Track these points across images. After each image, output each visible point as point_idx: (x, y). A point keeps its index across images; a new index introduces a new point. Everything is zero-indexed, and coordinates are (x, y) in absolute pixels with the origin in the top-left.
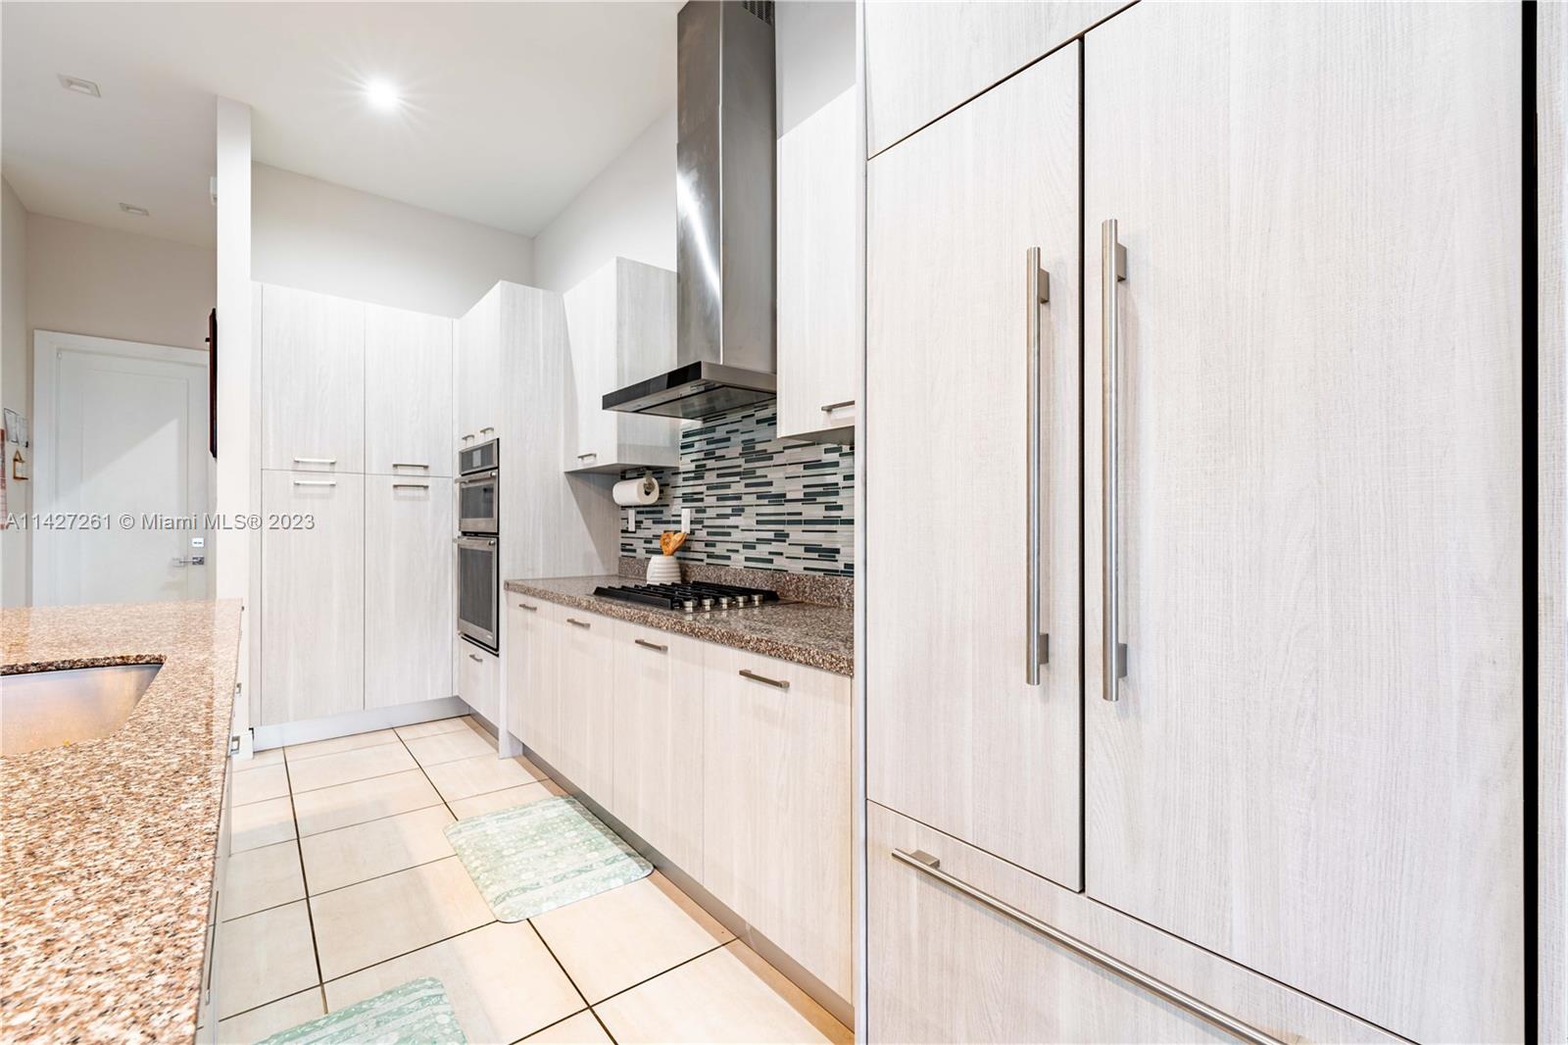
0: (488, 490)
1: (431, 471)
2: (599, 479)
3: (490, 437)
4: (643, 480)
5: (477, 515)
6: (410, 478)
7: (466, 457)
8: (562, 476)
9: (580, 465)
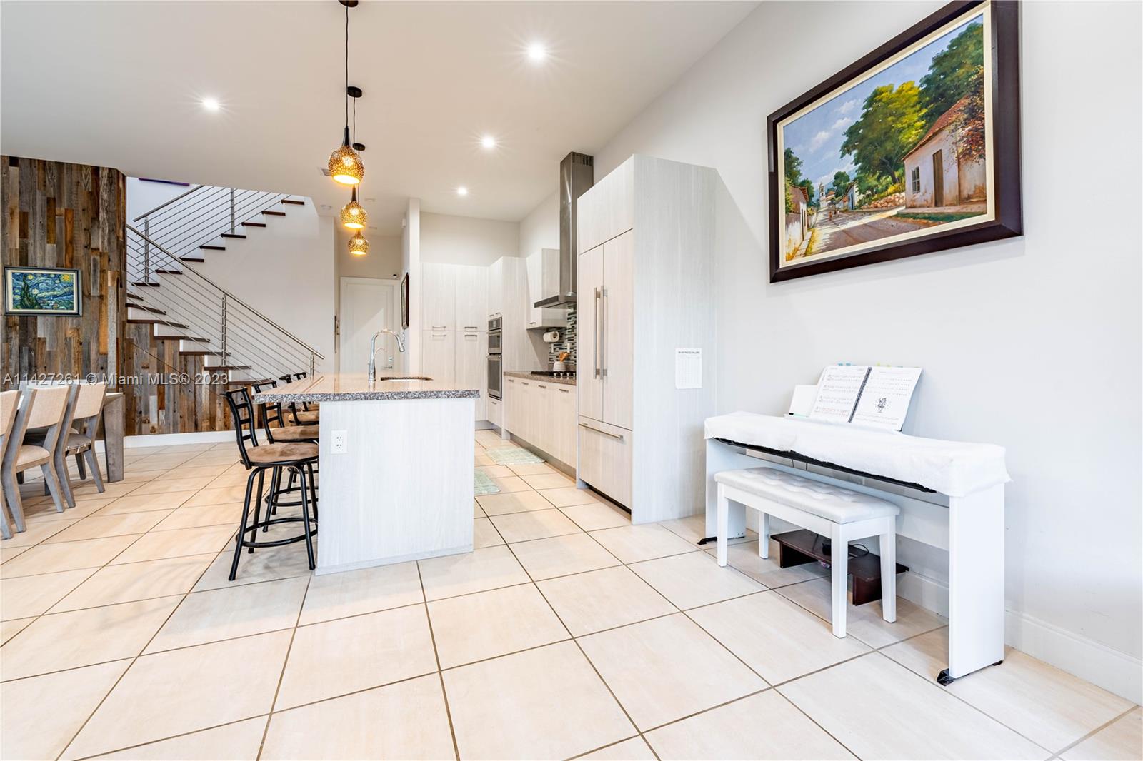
0: (499, 337)
1: (479, 329)
2: (538, 332)
3: (499, 316)
4: (553, 332)
5: (495, 346)
6: (471, 332)
7: (491, 323)
8: (526, 332)
9: (531, 327)
